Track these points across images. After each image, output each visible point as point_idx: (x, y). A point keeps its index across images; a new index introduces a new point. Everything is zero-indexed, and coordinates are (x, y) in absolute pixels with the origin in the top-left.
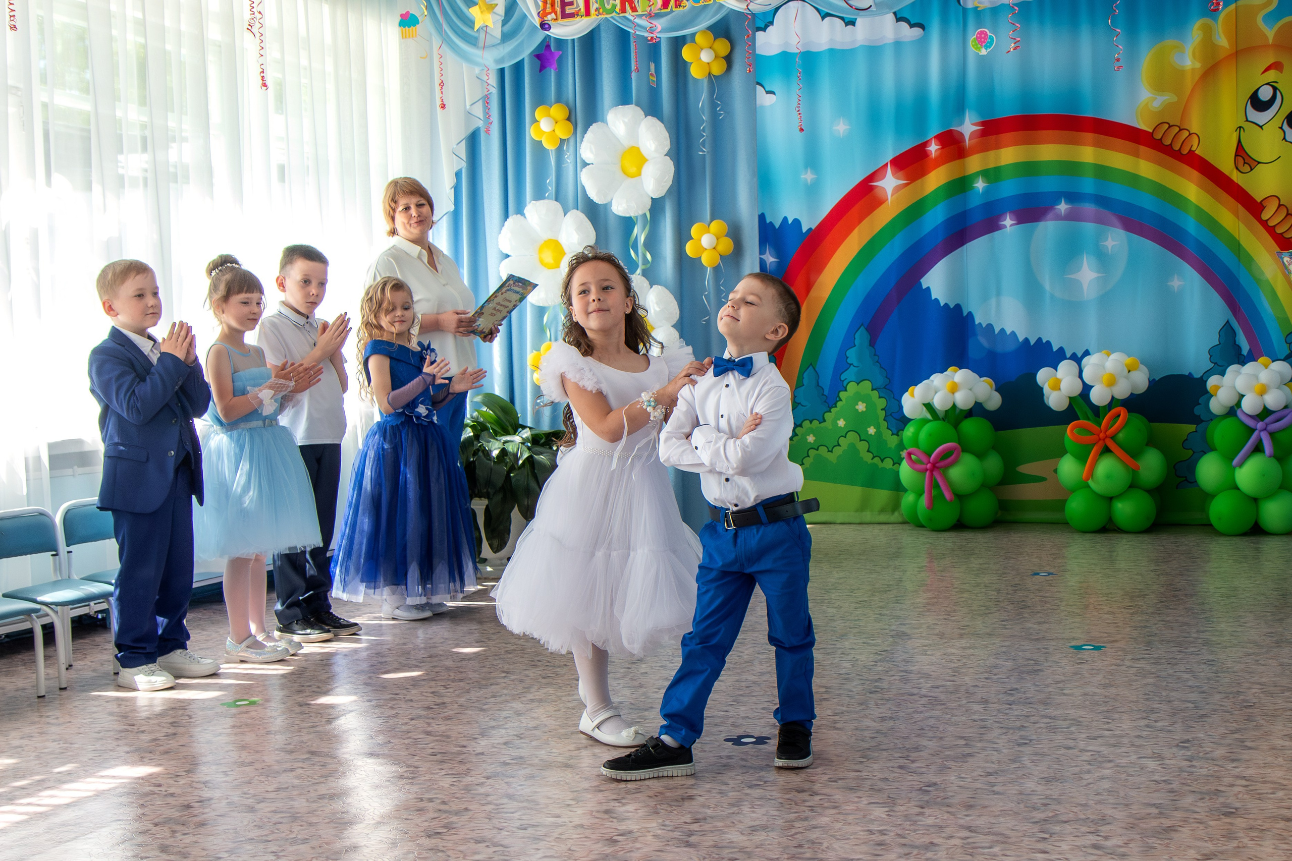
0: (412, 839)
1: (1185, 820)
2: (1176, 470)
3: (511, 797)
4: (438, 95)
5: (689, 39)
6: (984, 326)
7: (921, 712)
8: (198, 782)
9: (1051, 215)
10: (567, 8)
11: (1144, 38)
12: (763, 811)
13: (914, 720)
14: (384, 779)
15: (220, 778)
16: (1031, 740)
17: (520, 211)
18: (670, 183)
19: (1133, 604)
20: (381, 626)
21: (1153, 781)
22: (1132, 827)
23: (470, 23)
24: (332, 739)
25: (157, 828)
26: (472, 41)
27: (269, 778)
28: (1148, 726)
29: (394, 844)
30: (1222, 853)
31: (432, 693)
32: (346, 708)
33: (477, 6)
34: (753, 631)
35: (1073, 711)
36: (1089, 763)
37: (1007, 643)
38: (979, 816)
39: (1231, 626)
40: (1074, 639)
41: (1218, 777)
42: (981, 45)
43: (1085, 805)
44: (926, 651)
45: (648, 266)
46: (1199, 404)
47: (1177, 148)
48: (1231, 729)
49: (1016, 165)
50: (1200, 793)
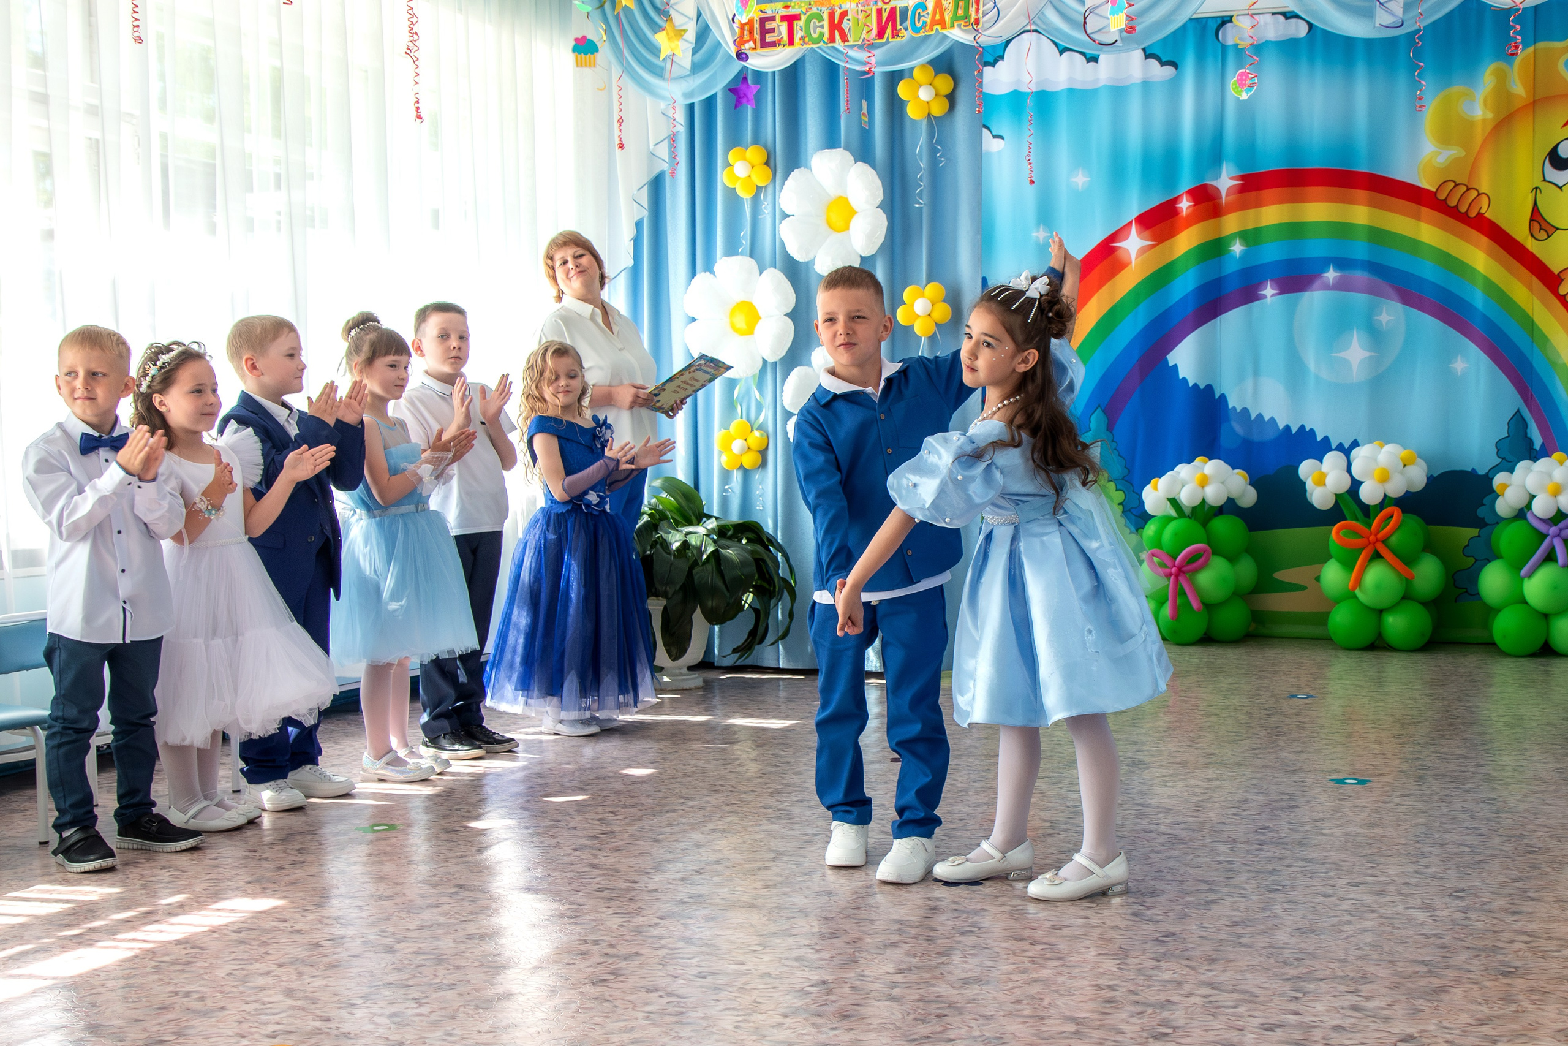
0: (575, 987)
1: (1458, 980)
2: (1455, 581)
3: (688, 940)
4: (617, 133)
5: (907, 74)
6: (1238, 411)
7: (1159, 852)
8: (329, 918)
9: (1317, 284)
10: (767, 36)
11: (1428, 84)
12: (976, 961)
13: (1150, 861)
14: (542, 917)
15: (354, 914)
16: (1283, 886)
17: (709, 268)
18: (882, 239)
19: (1404, 733)
20: (541, 742)
21: (1423, 934)
22: (1397, 986)
23: (655, 50)
24: (483, 870)
25: (282, 969)
26: (658, 72)
27: (411, 915)
28: (1417, 872)
29: (553, 992)
30: (1498, 1017)
31: (599, 820)
32: (499, 836)
33: (664, 32)
34: (969, 755)
35: (1331, 854)
36: (1349, 912)
37: (1259, 775)
38: (1223, 971)
39: (1515, 760)
40: (1335, 771)
41: (1495, 932)
42: (1243, 89)
43: (1344, 961)
44: (1166, 782)
46: (1484, 505)
47: (1463, 209)
48: (1513, 877)
49: (1280, 226)
50: (1475, 949)
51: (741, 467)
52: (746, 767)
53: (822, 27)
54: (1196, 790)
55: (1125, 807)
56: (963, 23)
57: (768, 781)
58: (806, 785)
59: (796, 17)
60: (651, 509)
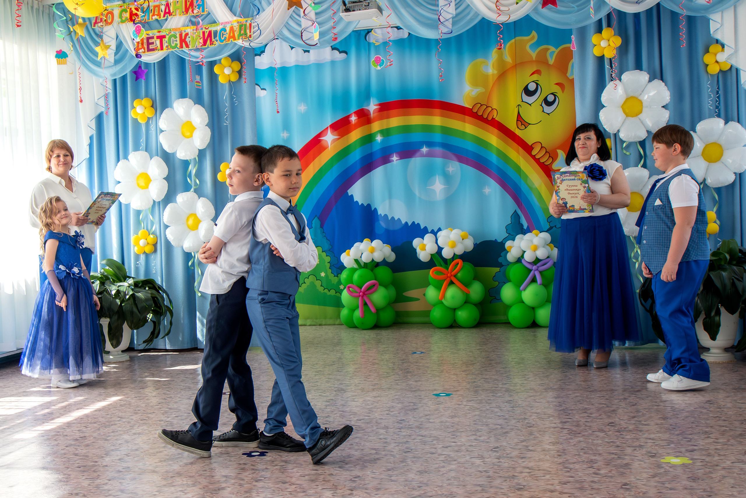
1: (496, 493)
2: (489, 293)
3: (122, 491)
4: (79, 95)
5: (218, 62)
6: (383, 216)
9: (418, 154)
10: (150, 46)
11: (466, 57)
14: (51, 482)
16: (411, 449)
17: (126, 157)
18: (209, 141)
19: (468, 369)
21: (479, 471)
23: (96, 54)
26: (98, 64)
28: (475, 439)
31: (79, 431)
33: (100, 46)
35: (435, 432)
36: (443, 461)
37: (398, 394)
38: (383, 494)
39: (521, 380)
40: (435, 390)
41: (514, 468)
42: (378, 64)
43: (441, 486)
44: (354, 399)
45: (198, 186)
46: (500, 256)
47: (485, 117)
48: (521, 440)
49: (399, 127)
50: (504, 477)
51: (145, 252)
52: (151, 400)
53: (176, 41)
54: (368, 402)
55: (335, 412)
56: (244, 37)
57: (161, 407)
58: (180, 409)
59: (164, 37)
60: (101, 275)
